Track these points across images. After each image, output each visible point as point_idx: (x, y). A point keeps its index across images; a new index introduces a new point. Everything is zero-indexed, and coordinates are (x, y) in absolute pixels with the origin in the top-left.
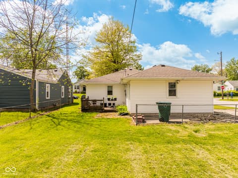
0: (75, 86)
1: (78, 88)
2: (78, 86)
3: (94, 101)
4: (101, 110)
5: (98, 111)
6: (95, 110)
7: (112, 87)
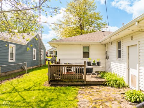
0: (50, 52)
1: (52, 53)
2: (52, 52)
3: (69, 67)
4: (81, 81)
5: (75, 83)
6: (71, 82)
7: (88, 48)
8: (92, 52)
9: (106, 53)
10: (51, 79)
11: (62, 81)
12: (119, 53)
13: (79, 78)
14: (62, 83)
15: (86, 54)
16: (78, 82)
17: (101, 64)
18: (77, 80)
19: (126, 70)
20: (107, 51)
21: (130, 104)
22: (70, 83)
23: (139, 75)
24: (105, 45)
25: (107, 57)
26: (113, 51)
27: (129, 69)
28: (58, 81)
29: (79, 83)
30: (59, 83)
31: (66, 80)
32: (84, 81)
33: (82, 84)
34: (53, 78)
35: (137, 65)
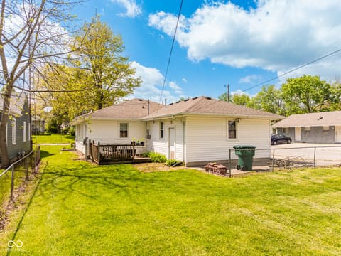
7: (126, 125)
8: (131, 131)
9: (148, 131)
12: (162, 132)
13: (128, 157)
15: (124, 133)
17: (145, 144)
18: (126, 159)
19: (167, 148)
21: (168, 166)
23: (175, 150)
24: (146, 122)
25: (149, 137)
26: (155, 131)
27: (169, 147)
29: (128, 162)
33: (131, 162)
34: (103, 158)
35: (174, 143)
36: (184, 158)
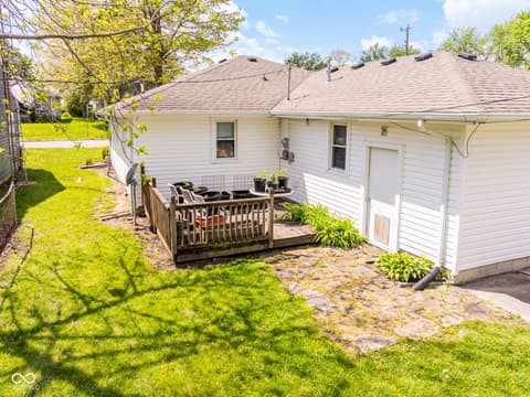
4: (261, 242)
5: (247, 249)
6: (236, 246)
8: (242, 140)
10: (179, 247)
11: (211, 249)
13: (256, 235)
14: (211, 254)
15: (226, 146)
16: (253, 243)
18: (250, 240)
19: (362, 201)
20: (287, 140)
21: (402, 286)
22: (233, 251)
23: (400, 219)
24: (280, 119)
27: (368, 200)
28: (200, 250)
29: (256, 248)
30: (204, 255)
31: (222, 244)
32: (267, 241)
33: (262, 247)
34: (186, 242)
35: (397, 197)
36: (444, 253)
